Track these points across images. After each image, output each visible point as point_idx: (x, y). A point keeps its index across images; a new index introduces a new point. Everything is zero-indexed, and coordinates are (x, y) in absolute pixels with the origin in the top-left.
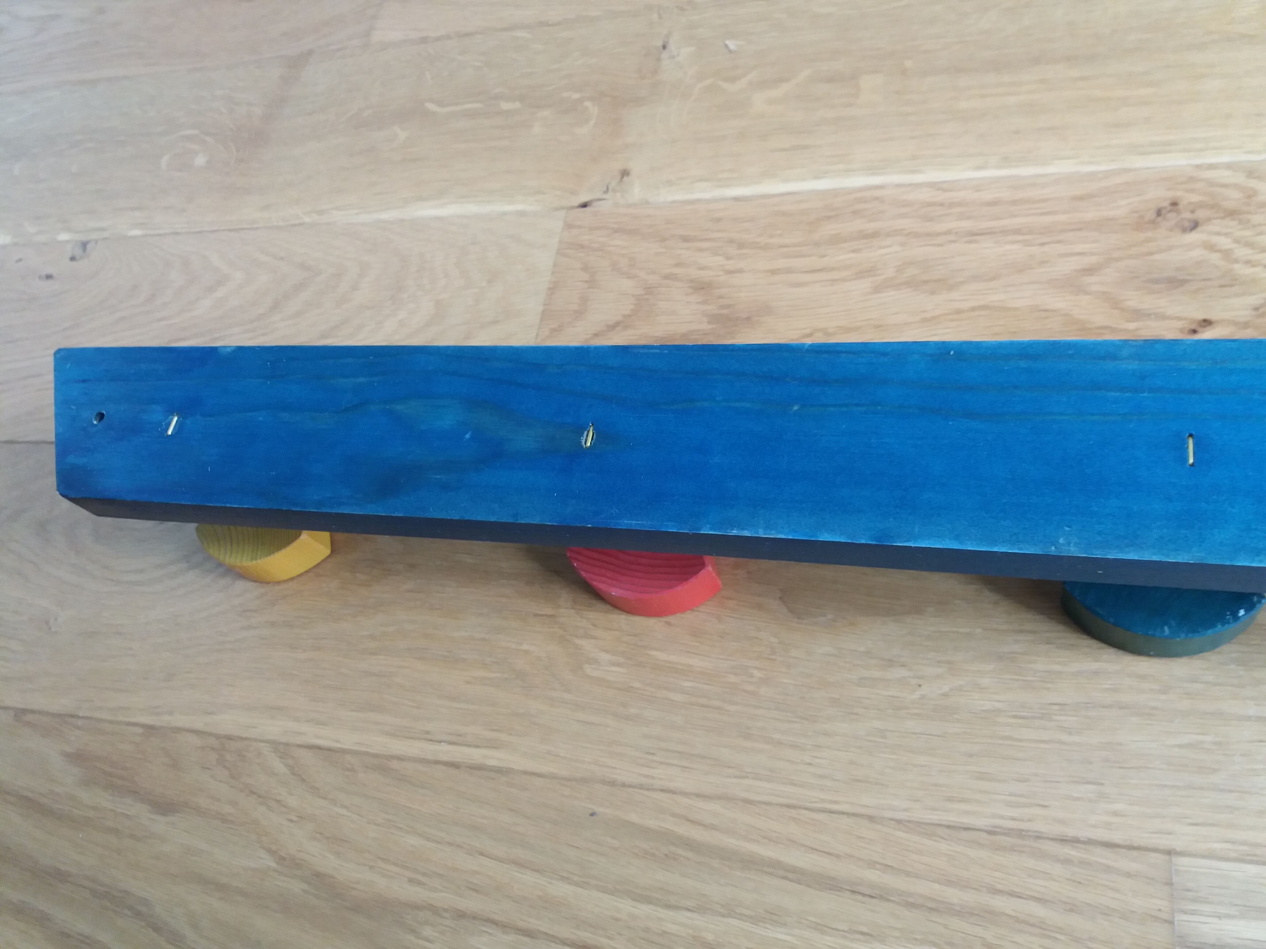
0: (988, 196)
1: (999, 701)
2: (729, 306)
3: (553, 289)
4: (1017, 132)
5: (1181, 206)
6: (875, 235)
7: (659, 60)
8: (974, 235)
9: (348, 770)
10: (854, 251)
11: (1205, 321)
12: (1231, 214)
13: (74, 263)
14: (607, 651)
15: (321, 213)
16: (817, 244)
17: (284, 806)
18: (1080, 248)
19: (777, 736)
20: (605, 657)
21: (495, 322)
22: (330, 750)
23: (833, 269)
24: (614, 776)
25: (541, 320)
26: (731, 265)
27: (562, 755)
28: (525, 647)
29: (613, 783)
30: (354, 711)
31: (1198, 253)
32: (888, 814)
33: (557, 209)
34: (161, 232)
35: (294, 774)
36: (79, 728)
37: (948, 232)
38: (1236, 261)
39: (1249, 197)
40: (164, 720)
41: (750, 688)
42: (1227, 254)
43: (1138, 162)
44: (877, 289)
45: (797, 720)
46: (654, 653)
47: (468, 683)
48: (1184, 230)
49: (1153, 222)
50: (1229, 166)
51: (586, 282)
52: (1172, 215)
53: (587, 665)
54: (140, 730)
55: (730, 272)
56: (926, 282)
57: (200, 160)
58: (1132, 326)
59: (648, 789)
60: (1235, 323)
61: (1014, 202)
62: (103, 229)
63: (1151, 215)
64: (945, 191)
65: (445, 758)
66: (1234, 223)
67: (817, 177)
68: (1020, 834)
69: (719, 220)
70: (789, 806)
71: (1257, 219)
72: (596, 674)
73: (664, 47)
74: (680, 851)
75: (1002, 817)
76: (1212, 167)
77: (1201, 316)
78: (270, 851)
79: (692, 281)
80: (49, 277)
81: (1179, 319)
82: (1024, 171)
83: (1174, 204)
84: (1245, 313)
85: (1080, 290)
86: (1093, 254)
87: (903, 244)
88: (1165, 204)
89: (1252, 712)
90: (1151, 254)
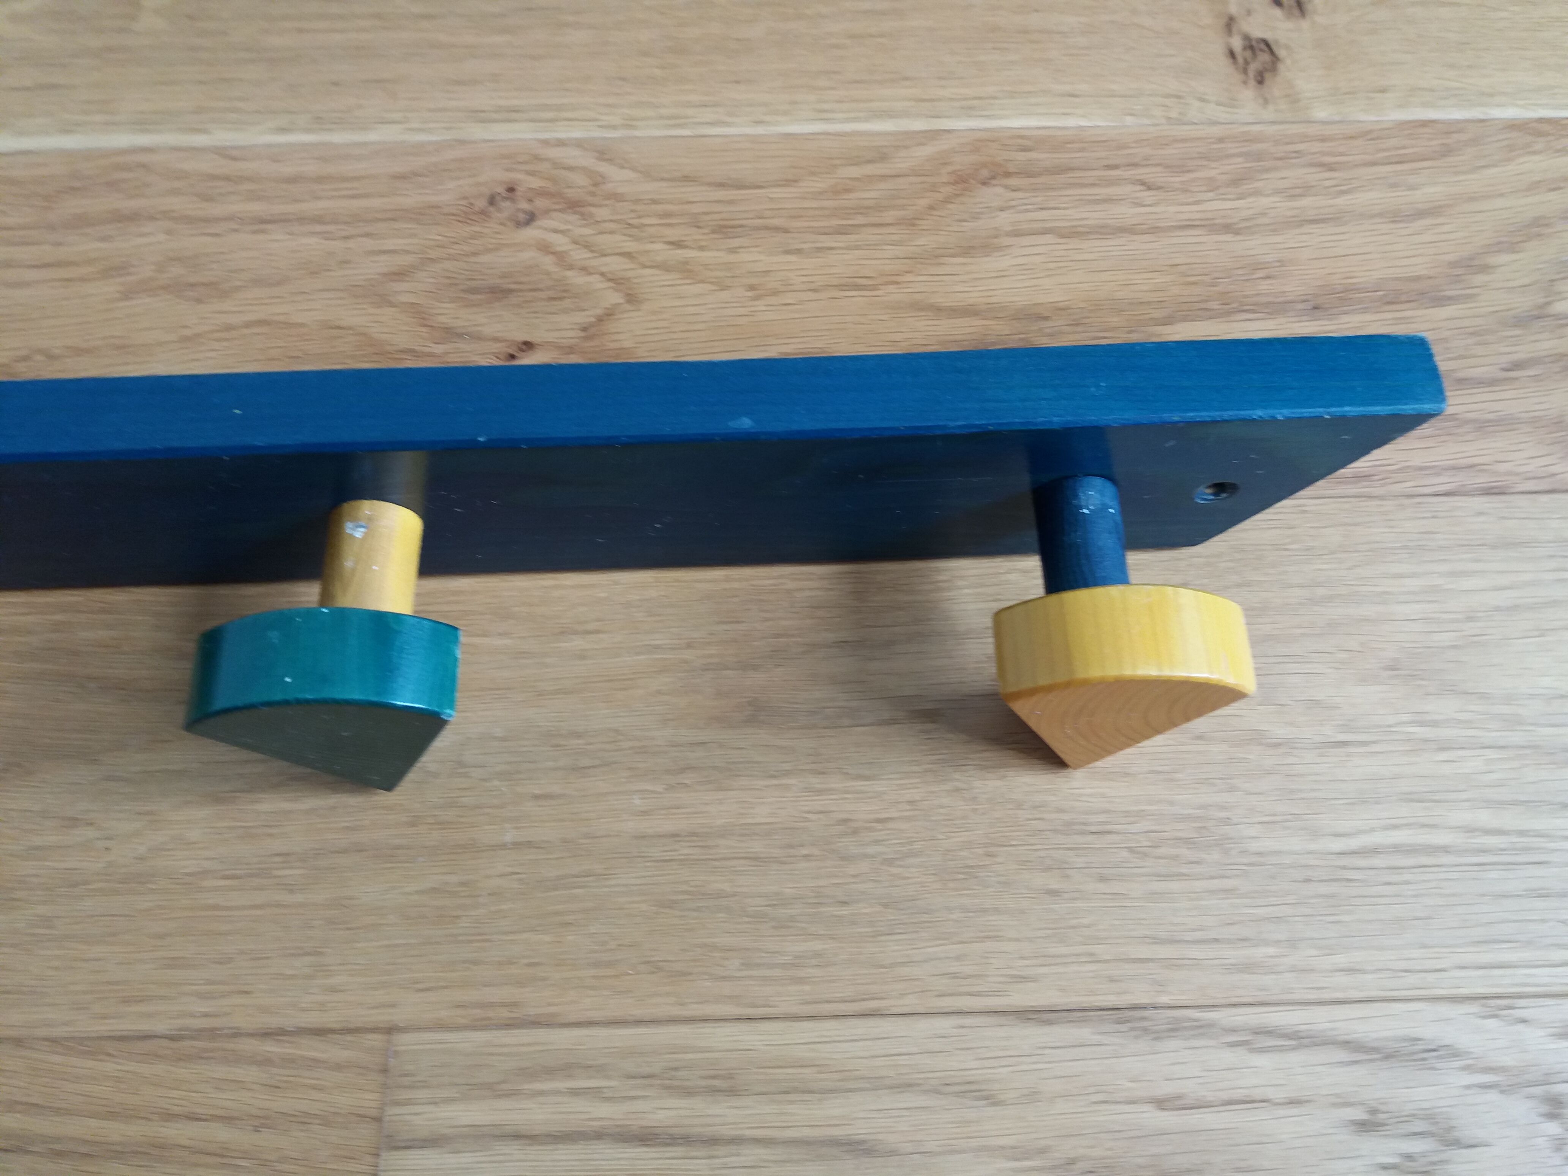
0: (288, 169)
1: (207, 859)
4: (336, 84)
5: (518, 193)
6: (133, 217)
8: (262, 222)
10: (101, 239)
11: (526, 343)
12: (574, 206)
16: (52, 228)
18: (390, 244)
23: (72, 263)
31: (528, 255)
37: (231, 218)
38: (571, 267)
39: (596, 185)
42: (560, 257)
43: (477, 132)
44: (127, 295)
48: (519, 224)
49: (483, 212)
50: (579, 144)
52: (507, 204)
56: (192, 286)
58: (439, 349)
60: (559, 347)
61: (320, 179)
63: (481, 203)
64: (234, 159)
66: (573, 218)
68: (212, 1033)
71: (602, 213)
75: (192, 1015)
76: (561, 143)
77: (522, 336)
81: (496, 340)
82: (339, 137)
83: (511, 190)
84: (572, 334)
85: (384, 301)
86: (408, 252)
87: (169, 232)
88: (501, 190)
89: (508, 838)
90: (475, 254)
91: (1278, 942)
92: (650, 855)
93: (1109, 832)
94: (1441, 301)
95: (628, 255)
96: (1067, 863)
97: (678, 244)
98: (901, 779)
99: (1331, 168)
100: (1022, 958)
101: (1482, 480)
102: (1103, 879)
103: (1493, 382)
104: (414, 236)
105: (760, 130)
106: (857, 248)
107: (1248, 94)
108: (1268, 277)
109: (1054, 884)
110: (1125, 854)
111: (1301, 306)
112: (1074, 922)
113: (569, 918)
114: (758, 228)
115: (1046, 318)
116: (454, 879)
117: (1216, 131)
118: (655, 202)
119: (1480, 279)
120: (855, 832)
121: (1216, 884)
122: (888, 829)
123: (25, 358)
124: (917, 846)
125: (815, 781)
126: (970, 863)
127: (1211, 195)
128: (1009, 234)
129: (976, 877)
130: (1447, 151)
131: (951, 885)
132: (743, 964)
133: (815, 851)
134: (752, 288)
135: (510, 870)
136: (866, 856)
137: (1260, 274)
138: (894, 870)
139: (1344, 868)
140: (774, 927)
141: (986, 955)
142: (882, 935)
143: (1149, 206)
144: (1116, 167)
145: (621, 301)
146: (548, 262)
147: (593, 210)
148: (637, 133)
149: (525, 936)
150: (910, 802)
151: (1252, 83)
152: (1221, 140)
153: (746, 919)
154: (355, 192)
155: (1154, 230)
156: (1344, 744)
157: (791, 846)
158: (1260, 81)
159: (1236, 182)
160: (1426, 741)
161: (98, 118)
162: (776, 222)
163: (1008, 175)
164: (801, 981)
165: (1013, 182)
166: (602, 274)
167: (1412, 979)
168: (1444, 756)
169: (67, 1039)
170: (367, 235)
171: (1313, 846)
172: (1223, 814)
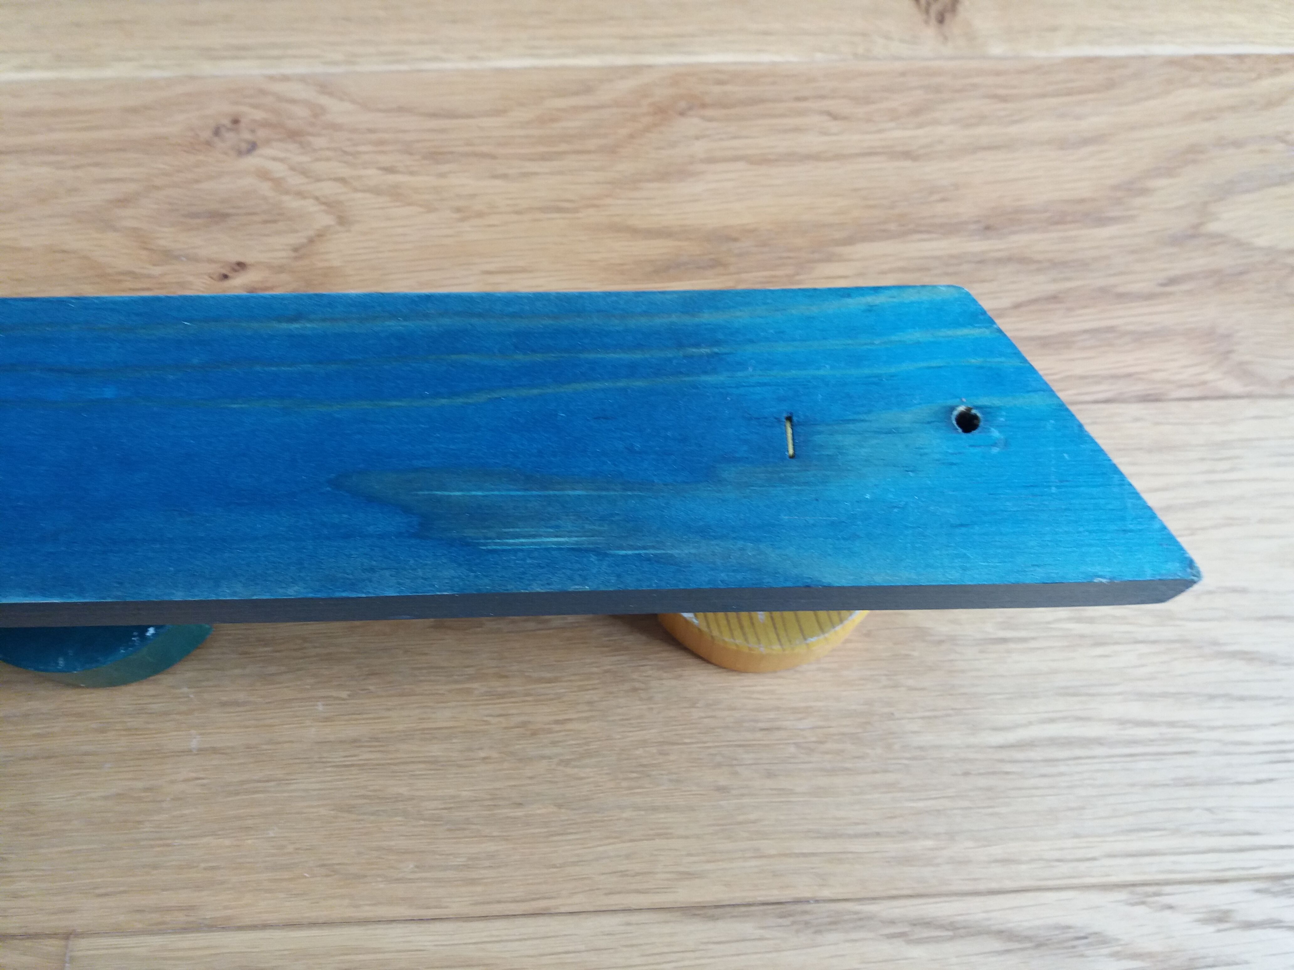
4: (77, 25)
5: (242, 124)
11: (239, 264)
12: (294, 135)
31: (247, 182)
38: (287, 192)
39: (316, 116)
42: (278, 183)
43: (207, 68)
48: (240, 153)
49: (208, 143)
50: (303, 79)
52: (230, 135)
58: (156, 271)
60: (272, 268)
63: (206, 134)
66: (292, 146)
71: (319, 142)
76: (286, 78)
77: (235, 257)
81: (211, 261)
82: (77, 74)
83: (236, 121)
84: (284, 254)
86: (132, 180)
88: (226, 122)
89: (194, 744)
90: (197, 181)
91: (937, 835)
92: (330, 760)
93: (778, 729)
94: (1102, 221)
95: (342, 180)
96: (736, 759)
97: (390, 170)
98: (581, 680)
99: (1003, 99)
100: (690, 855)
101: (1139, 388)
102: (770, 775)
103: (1150, 297)
105: (474, 65)
106: (561, 173)
107: (930, 32)
108: (943, 200)
109: (723, 781)
110: (792, 749)
111: (973, 227)
112: (741, 818)
113: (250, 822)
114: (467, 155)
115: (735, 240)
116: (140, 785)
117: (898, 66)
118: (371, 131)
119: (1139, 201)
120: (534, 734)
121: (878, 778)
122: (565, 731)
124: (593, 746)
125: (498, 685)
126: (644, 761)
127: (892, 125)
128: (703, 161)
129: (649, 776)
130: (1111, 85)
131: (625, 784)
132: (417, 867)
133: (494, 754)
134: (458, 210)
135: (194, 775)
136: (543, 757)
137: (936, 197)
138: (569, 771)
139: (1002, 761)
140: (449, 830)
141: (656, 853)
142: (552, 835)
143: (835, 134)
144: (805, 99)
145: (332, 223)
146: (265, 188)
147: (311, 139)
148: (358, 68)
149: (205, 840)
150: (590, 703)
151: (933, 22)
152: (903, 74)
153: (422, 822)
155: (839, 157)
156: (1004, 640)
157: (470, 750)
158: (941, 20)
159: (916, 112)
160: (1082, 636)
162: (484, 149)
163: (704, 106)
164: (473, 882)
165: (709, 112)
166: (317, 198)
167: (1064, 868)
168: (1099, 651)
170: (96, 165)
171: (972, 740)
172: (887, 710)
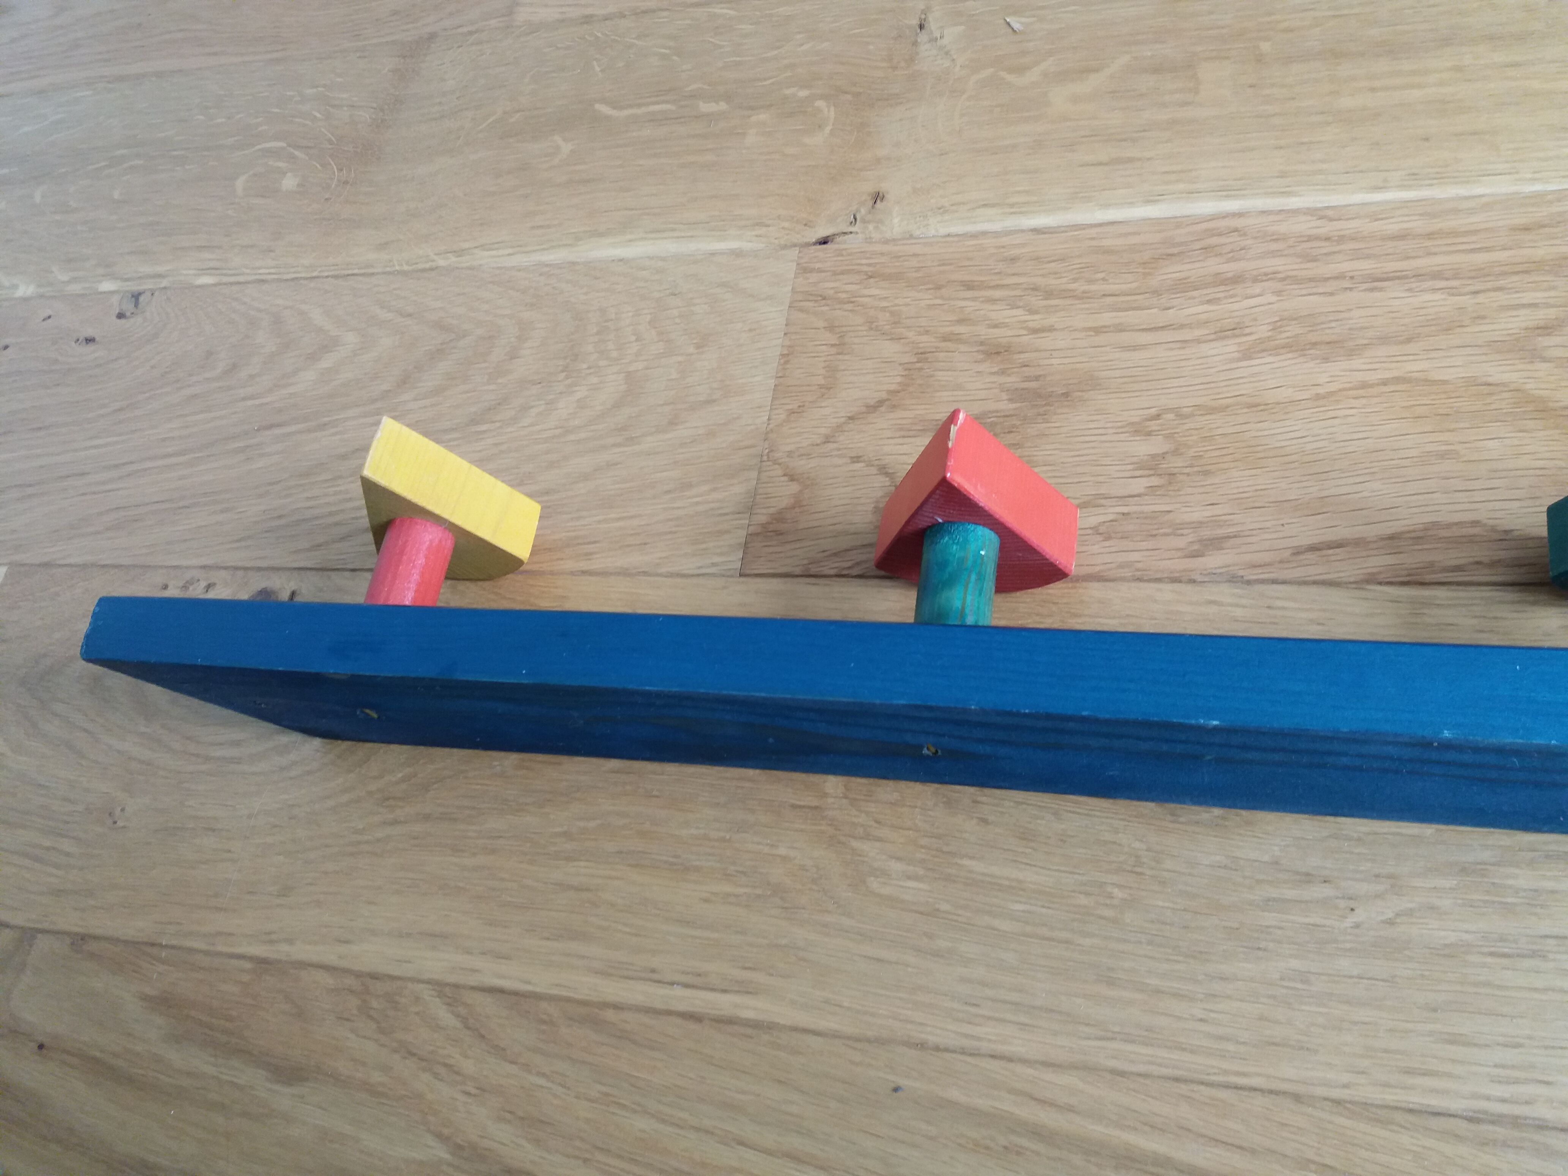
0: (1392, 227)
1: (1467, 932)
2: (1037, 378)
3: (786, 357)
6: (1237, 279)
7: (915, 43)
8: (1376, 281)
9: (544, 1022)
10: (1209, 302)
13: (123, 321)
14: (898, 859)
15: (460, 253)
16: (1157, 293)
17: (458, 1073)
18: (1528, 297)
19: (1153, 981)
20: (896, 867)
21: (710, 402)
22: (516, 993)
23: (1182, 326)
24: (923, 1036)
25: (774, 399)
26: (1036, 321)
27: (846, 1004)
28: (782, 851)
29: (921, 1046)
30: (548, 939)
32: (1320, 1091)
33: (785, 247)
34: (241, 279)
35: (468, 1028)
36: (163, 962)
37: (1340, 277)
40: (282, 951)
41: (1109, 913)
44: (1247, 355)
45: (1181, 958)
46: (966, 862)
47: (706, 901)
51: (833, 345)
53: (872, 879)
54: (248, 965)
55: (1035, 331)
56: (1314, 344)
57: (289, 183)
59: (971, 1055)
61: (1430, 236)
62: (160, 276)
64: (1331, 220)
65: (681, 1007)
67: (1148, 202)
68: (1516, 1122)
69: (1014, 260)
70: (1177, 1080)
72: (886, 891)
73: (921, 27)
74: (1024, 1142)
75: (1488, 1098)
78: (439, 1136)
79: (982, 343)
80: (90, 340)
85: (1536, 356)
87: (1278, 293)
104: (1554, 288)
123: (1158, 416)
154: (1472, 246)
161: (1181, 186)
169: (1350, 1102)
